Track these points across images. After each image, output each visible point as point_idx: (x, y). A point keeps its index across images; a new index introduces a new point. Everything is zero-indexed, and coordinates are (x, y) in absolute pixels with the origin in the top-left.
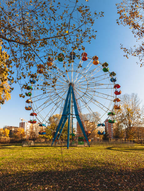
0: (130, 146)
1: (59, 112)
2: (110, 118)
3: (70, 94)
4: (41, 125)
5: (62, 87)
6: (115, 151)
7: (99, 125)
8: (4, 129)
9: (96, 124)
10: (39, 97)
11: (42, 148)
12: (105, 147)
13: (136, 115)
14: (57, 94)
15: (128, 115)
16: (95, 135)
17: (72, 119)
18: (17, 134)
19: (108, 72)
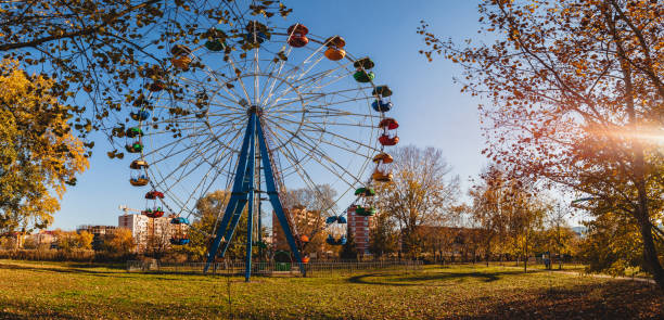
0: (410, 269)
1: (222, 186)
2: (362, 202)
3: (253, 138)
4: (176, 221)
5: (227, 119)
6: (372, 286)
7: (332, 220)
8: (79, 232)
9: (324, 218)
10: (165, 152)
11: (180, 277)
12: (347, 276)
13: (432, 199)
14: (215, 139)
15: (411, 196)
16: (320, 246)
17: (260, 204)
18: (112, 243)
19: (368, 84)
